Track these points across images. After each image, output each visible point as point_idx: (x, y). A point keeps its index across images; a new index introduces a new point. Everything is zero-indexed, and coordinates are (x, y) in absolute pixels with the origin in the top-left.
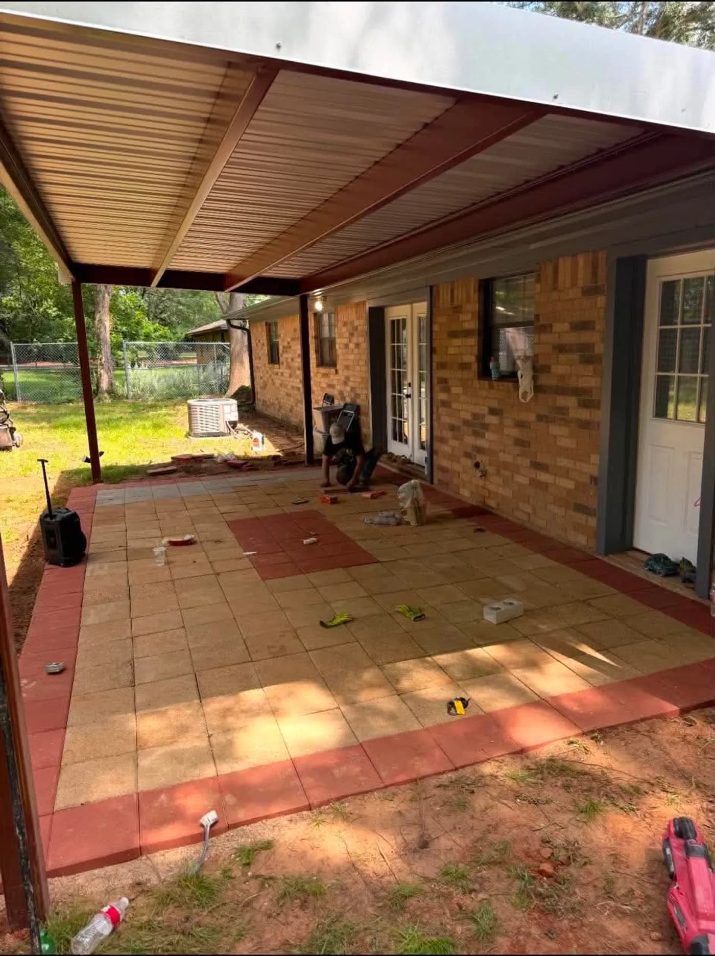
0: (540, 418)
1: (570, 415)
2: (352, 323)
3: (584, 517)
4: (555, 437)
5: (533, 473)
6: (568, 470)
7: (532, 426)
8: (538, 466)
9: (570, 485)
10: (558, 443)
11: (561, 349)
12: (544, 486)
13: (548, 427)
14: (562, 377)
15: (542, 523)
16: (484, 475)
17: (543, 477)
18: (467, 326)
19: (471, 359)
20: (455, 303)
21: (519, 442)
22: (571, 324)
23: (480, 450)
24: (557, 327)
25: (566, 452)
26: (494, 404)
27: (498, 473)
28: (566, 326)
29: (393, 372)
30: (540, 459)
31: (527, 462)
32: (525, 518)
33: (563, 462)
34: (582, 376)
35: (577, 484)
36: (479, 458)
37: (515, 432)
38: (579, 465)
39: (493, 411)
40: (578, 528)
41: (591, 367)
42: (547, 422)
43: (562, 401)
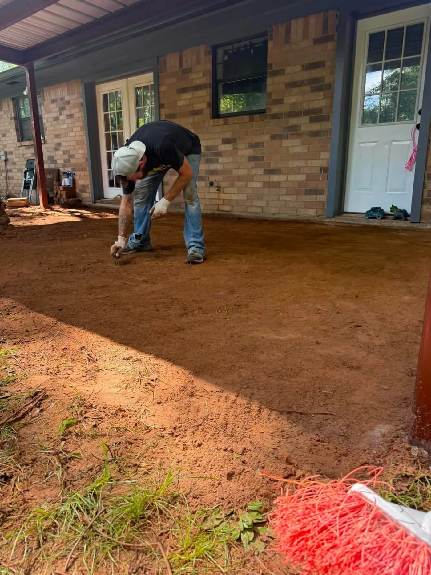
0: (273, 137)
1: (302, 129)
2: (62, 99)
3: (314, 196)
4: (288, 147)
5: (266, 178)
6: (299, 168)
7: (265, 145)
8: (270, 172)
9: (302, 178)
10: (291, 152)
11: (293, 85)
12: (277, 184)
13: (281, 142)
14: (293, 105)
15: (273, 210)
16: (219, 189)
17: (275, 178)
18: (198, 82)
19: (203, 106)
20: (185, 66)
21: (252, 159)
22: (302, 66)
23: (213, 172)
24: (289, 70)
25: (298, 157)
26: (228, 135)
27: (232, 185)
28: (299, 68)
29: (107, 136)
30: (273, 166)
31: (261, 171)
32: (259, 210)
33: (297, 164)
34: (314, 100)
35: (308, 175)
36: (212, 179)
37: (250, 152)
38: (309, 163)
39: (226, 141)
40: (307, 205)
41: (321, 93)
42: (280, 139)
43: (293, 121)
